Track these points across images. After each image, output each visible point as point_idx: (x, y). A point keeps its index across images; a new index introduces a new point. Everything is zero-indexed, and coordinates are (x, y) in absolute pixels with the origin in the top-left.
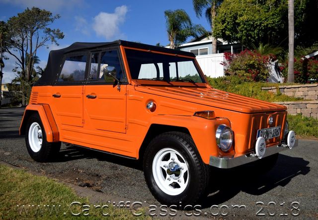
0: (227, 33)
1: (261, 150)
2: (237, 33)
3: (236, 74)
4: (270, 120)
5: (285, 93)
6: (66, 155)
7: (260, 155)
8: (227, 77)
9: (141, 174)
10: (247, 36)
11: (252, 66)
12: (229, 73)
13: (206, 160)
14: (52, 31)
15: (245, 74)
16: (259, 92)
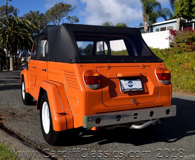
0: (185, 13)
3: (178, 46)
8: (172, 48)
12: (173, 45)
14: (71, 18)
15: (186, 46)
16: (191, 60)
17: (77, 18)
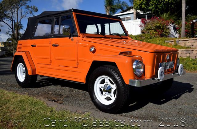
0: (143, 6)
1: (161, 75)
2: (149, 6)
3: (148, 33)
4: (167, 57)
5: (180, 44)
6: (41, 84)
7: (161, 79)
8: (143, 34)
9: (88, 93)
10: (156, 8)
11: (158, 27)
12: (144, 32)
13: (127, 82)
14: (30, 7)
15: (154, 33)
16: (163, 44)
17: (36, 7)
